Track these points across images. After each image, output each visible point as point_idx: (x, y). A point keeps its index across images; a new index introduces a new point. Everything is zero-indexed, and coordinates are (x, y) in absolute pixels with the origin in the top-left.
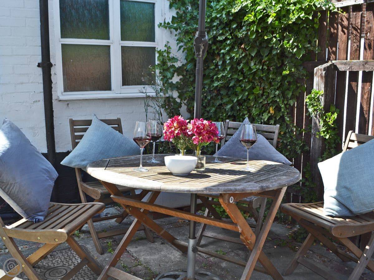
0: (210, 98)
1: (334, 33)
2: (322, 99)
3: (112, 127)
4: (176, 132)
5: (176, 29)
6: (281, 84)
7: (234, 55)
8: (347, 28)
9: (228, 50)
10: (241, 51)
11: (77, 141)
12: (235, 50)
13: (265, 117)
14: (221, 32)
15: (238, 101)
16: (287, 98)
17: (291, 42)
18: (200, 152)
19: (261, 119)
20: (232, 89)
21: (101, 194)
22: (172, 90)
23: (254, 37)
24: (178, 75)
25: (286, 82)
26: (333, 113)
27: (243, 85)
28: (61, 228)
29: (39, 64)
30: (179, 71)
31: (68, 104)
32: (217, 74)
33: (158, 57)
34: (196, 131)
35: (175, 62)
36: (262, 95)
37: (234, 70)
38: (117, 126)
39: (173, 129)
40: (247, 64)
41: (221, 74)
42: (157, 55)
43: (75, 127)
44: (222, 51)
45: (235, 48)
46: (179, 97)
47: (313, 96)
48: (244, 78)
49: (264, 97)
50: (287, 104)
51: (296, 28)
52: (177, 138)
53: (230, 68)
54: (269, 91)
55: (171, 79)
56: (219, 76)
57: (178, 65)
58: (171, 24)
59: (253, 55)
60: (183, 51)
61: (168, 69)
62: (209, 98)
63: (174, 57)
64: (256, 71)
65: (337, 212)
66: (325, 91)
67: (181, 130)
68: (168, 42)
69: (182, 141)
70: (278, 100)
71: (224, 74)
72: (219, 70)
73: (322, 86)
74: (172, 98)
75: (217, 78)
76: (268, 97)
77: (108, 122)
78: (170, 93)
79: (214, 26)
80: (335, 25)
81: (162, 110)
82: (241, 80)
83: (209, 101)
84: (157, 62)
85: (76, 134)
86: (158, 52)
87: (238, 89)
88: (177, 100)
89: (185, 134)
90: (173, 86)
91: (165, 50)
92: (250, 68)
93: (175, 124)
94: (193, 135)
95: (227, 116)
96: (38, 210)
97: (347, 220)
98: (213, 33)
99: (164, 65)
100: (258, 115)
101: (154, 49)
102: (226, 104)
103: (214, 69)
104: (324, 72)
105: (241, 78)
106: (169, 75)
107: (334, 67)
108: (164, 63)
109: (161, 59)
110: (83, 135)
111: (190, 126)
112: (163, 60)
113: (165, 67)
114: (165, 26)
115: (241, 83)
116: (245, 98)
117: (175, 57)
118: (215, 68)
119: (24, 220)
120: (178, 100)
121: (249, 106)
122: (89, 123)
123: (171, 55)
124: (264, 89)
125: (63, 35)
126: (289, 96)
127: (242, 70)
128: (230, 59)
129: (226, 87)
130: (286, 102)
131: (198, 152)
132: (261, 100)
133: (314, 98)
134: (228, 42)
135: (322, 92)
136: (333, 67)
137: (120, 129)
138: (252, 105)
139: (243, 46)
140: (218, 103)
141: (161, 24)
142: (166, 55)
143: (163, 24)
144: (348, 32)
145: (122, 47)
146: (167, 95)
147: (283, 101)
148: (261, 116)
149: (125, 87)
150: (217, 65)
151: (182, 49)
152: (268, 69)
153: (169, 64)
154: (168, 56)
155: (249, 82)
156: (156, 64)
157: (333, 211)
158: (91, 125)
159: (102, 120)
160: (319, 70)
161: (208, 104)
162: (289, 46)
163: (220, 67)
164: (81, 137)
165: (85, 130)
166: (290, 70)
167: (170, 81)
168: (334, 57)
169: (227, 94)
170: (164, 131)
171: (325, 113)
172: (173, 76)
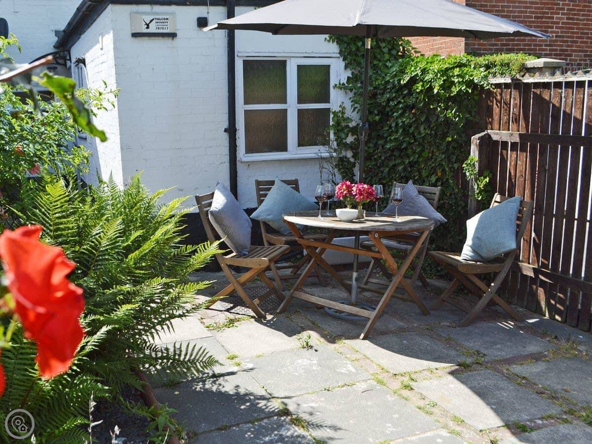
0: (385, 158)
1: (490, 105)
2: (477, 165)
3: (291, 187)
4: (345, 193)
5: (351, 90)
6: (447, 148)
7: (405, 120)
8: (500, 103)
9: (400, 114)
10: (411, 116)
11: (262, 198)
12: (406, 115)
13: (433, 179)
14: (394, 95)
15: (409, 162)
16: (452, 162)
17: (453, 112)
18: (362, 207)
19: (430, 181)
20: (405, 150)
21: (285, 241)
22: (346, 150)
23: (421, 105)
24: (352, 135)
25: (451, 147)
26: (485, 178)
27: (414, 148)
28: (264, 257)
29: (225, 129)
30: (354, 130)
31: (249, 165)
32: (390, 135)
33: (333, 118)
34: (358, 193)
35: (349, 123)
36: (432, 158)
37: (406, 132)
38: (294, 186)
39: (342, 191)
40: (417, 128)
41: (393, 135)
42: (332, 116)
43: (260, 187)
44: (395, 114)
45: (406, 113)
46: (353, 157)
47: (469, 162)
48: (416, 140)
49: (433, 160)
50: (452, 167)
51: (458, 99)
52: (345, 197)
53: (402, 131)
54: (437, 154)
55: (346, 139)
56: (392, 138)
57: (352, 124)
58: (346, 85)
59: (423, 119)
60: (358, 112)
61: (342, 130)
62: (383, 158)
63: (348, 118)
64: (425, 135)
65: (470, 257)
66: (479, 158)
67: (348, 191)
68: (343, 103)
69: (349, 199)
70: (444, 164)
71: (397, 137)
72: (392, 132)
73: (477, 153)
74: (346, 157)
75: (390, 139)
76: (436, 160)
77: (288, 182)
78: (344, 153)
79: (389, 88)
80: (491, 98)
81: (336, 170)
82: (412, 143)
83: (383, 161)
84: (331, 123)
85: (261, 193)
86: (333, 113)
87: (410, 151)
88: (350, 159)
89: (351, 194)
90: (347, 146)
91: (340, 111)
92: (420, 132)
93: (344, 187)
94: (356, 195)
95: (400, 177)
96: (244, 248)
97: (478, 263)
98: (386, 96)
99: (339, 126)
100: (427, 177)
101: (329, 109)
102: (399, 164)
103: (387, 130)
104: (479, 141)
105: (412, 141)
106: (343, 136)
107: (489, 136)
108: (338, 123)
109: (336, 119)
110: (267, 194)
111: (354, 189)
112: (338, 120)
113: (340, 128)
114: (341, 87)
115: (412, 146)
116: (415, 160)
117: (350, 117)
118: (389, 129)
119: (234, 254)
120: (352, 160)
121: (419, 167)
122: (272, 183)
123: (346, 116)
124: (433, 151)
125: (246, 103)
126: (454, 160)
127: (413, 134)
128: (402, 122)
129: (398, 148)
130: (450, 166)
131: (360, 207)
132: (430, 163)
133: (470, 164)
134: (401, 106)
135: (477, 158)
136: (487, 136)
137: (297, 189)
138: (423, 167)
139: (413, 111)
140: (391, 164)
141: (336, 85)
142: (341, 116)
143: (338, 85)
144: (501, 106)
145: (298, 110)
146: (341, 156)
147: (448, 165)
148: (429, 178)
149: (300, 148)
150: (390, 127)
151: (357, 110)
152: (436, 134)
153: (343, 124)
154: (342, 117)
155: (419, 145)
156: (331, 124)
157: (468, 257)
158: (275, 185)
159: (282, 181)
160: (475, 139)
161: (382, 165)
162: (452, 115)
163: (393, 129)
164: (265, 195)
165: (269, 189)
166: (453, 137)
167: (344, 141)
168: (490, 126)
169: (400, 156)
170: (336, 192)
171: (479, 177)
172: (347, 136)
